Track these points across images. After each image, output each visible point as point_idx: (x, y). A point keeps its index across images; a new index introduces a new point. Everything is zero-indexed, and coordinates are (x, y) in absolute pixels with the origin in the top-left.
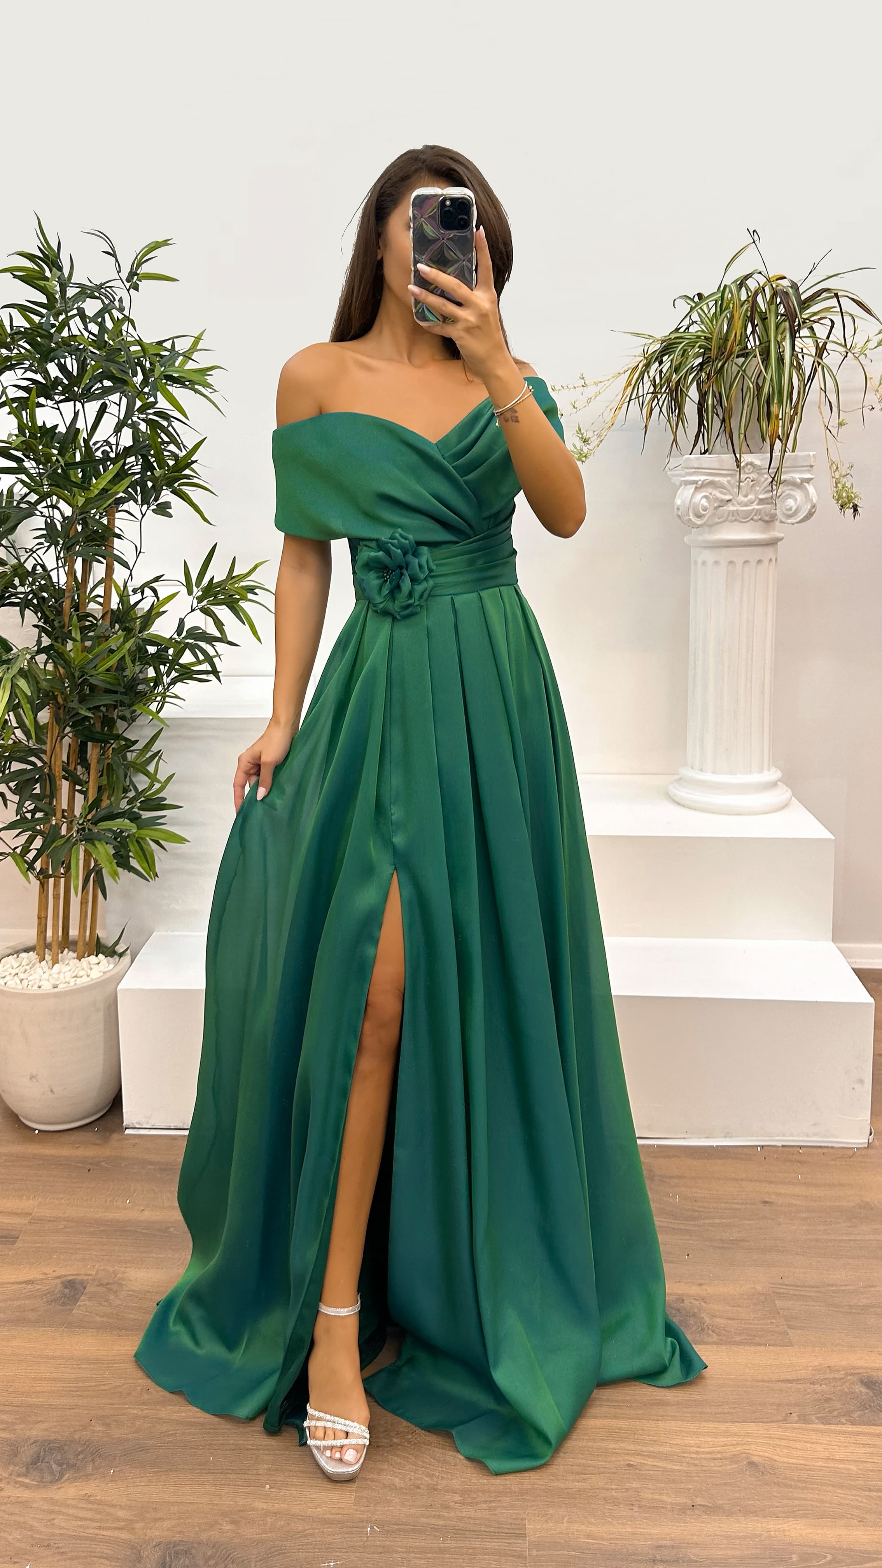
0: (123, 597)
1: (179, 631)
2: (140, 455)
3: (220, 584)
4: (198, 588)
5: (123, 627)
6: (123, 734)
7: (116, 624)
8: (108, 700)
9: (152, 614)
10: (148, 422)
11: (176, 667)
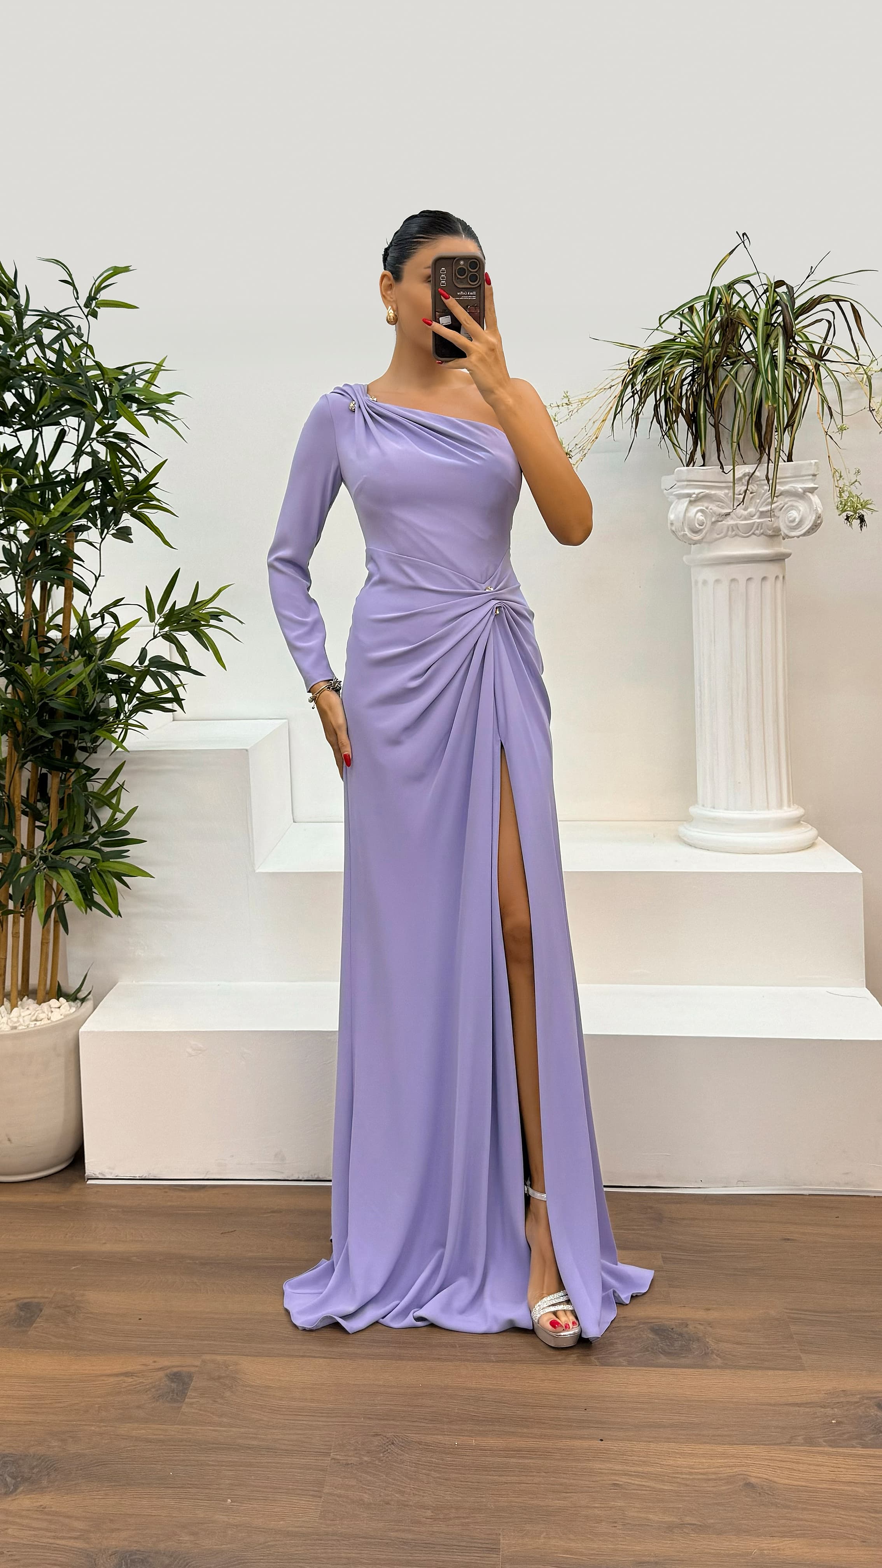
0: (83, 622)
1: (142, 658)
2: (100, 478)
3: (182, 610)
4: (160, 613)
5: (83, 652)
6: (85, 763)
7: (76, 651)
8: (69, 725)
9: (113, 641)
10: (108, 445)
11: (138, 695)
